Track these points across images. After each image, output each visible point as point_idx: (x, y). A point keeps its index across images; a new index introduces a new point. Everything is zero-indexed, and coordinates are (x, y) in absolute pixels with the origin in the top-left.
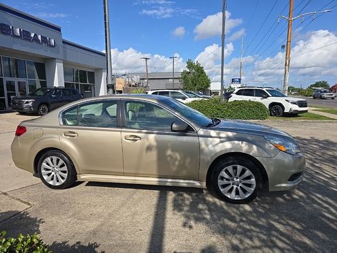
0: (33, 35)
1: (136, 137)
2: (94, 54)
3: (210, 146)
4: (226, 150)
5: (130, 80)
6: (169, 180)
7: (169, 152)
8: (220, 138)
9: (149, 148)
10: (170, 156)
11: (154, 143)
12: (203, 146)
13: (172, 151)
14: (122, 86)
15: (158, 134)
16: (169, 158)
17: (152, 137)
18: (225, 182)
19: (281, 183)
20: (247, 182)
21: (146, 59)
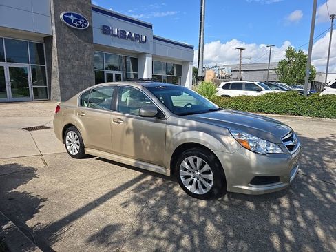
0: (128, 34)
1: (120, 120)
2: (182, 48)
3: (174, 135)
4: (186, 139)
5: (220, 72)
6: (143, 164)
7: (142, 137)
8: (184, 126)
9: (128, 131)
10: (143, 140)
11: (131, 127)
12: (169, 134)
13: (145, 136)
14: (211, 78)
15: (136, 118)
16: (142, 142)
17: (130, 120)
18: (187, 173)
19: (242, 185)
20: (205, 176)
21: (241, 49)
